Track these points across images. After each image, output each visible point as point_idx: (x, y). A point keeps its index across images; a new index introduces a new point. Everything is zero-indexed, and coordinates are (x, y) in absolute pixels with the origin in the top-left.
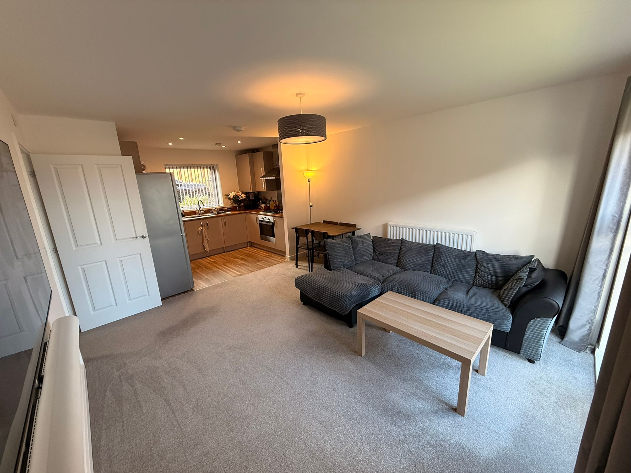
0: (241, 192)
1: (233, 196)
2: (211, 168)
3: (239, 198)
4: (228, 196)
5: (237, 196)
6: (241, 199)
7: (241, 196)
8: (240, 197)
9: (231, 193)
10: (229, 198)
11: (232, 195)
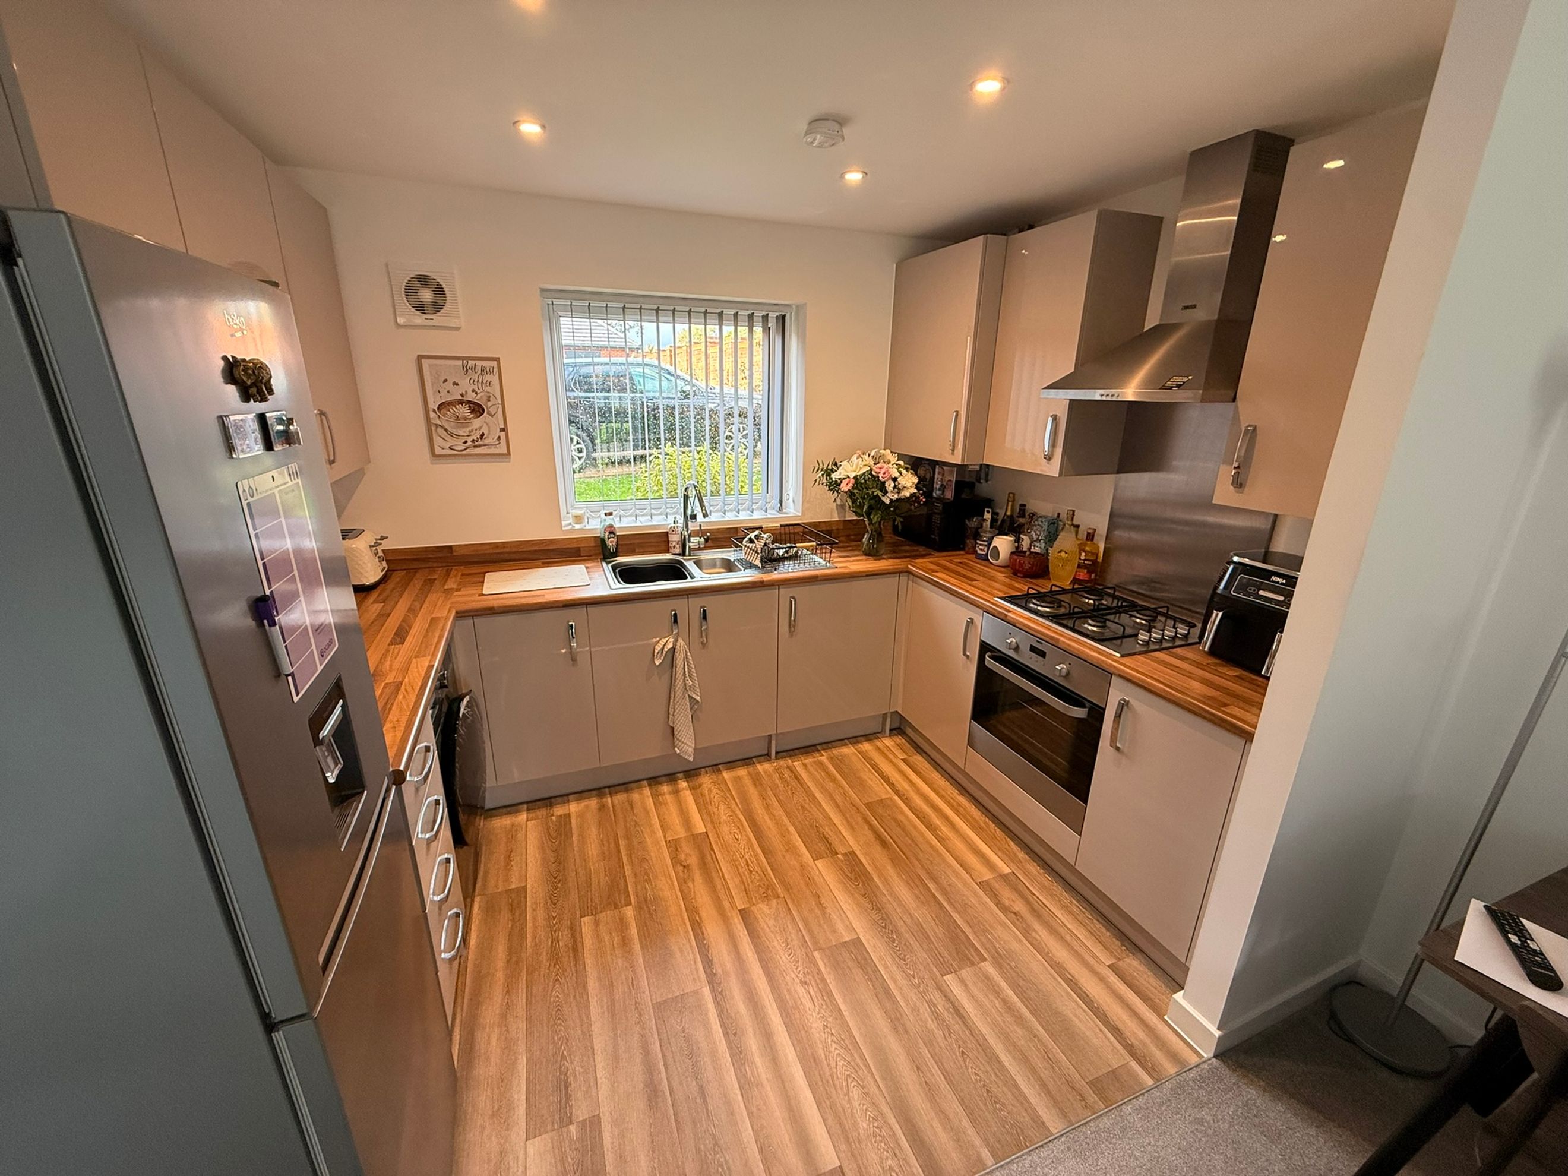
0: (893, 459)
1: (855, 478)
2: (772, 324)
3: (886, 492)
4: (829, 472)
5: (875, 478)
6: (896, 496)
7: (895, 480)
8: (889, 486)
9: (849, 459)
10: (834, 486)
11: (851, 469)
